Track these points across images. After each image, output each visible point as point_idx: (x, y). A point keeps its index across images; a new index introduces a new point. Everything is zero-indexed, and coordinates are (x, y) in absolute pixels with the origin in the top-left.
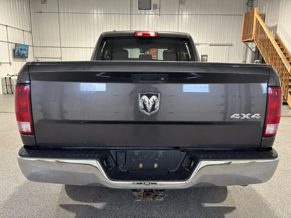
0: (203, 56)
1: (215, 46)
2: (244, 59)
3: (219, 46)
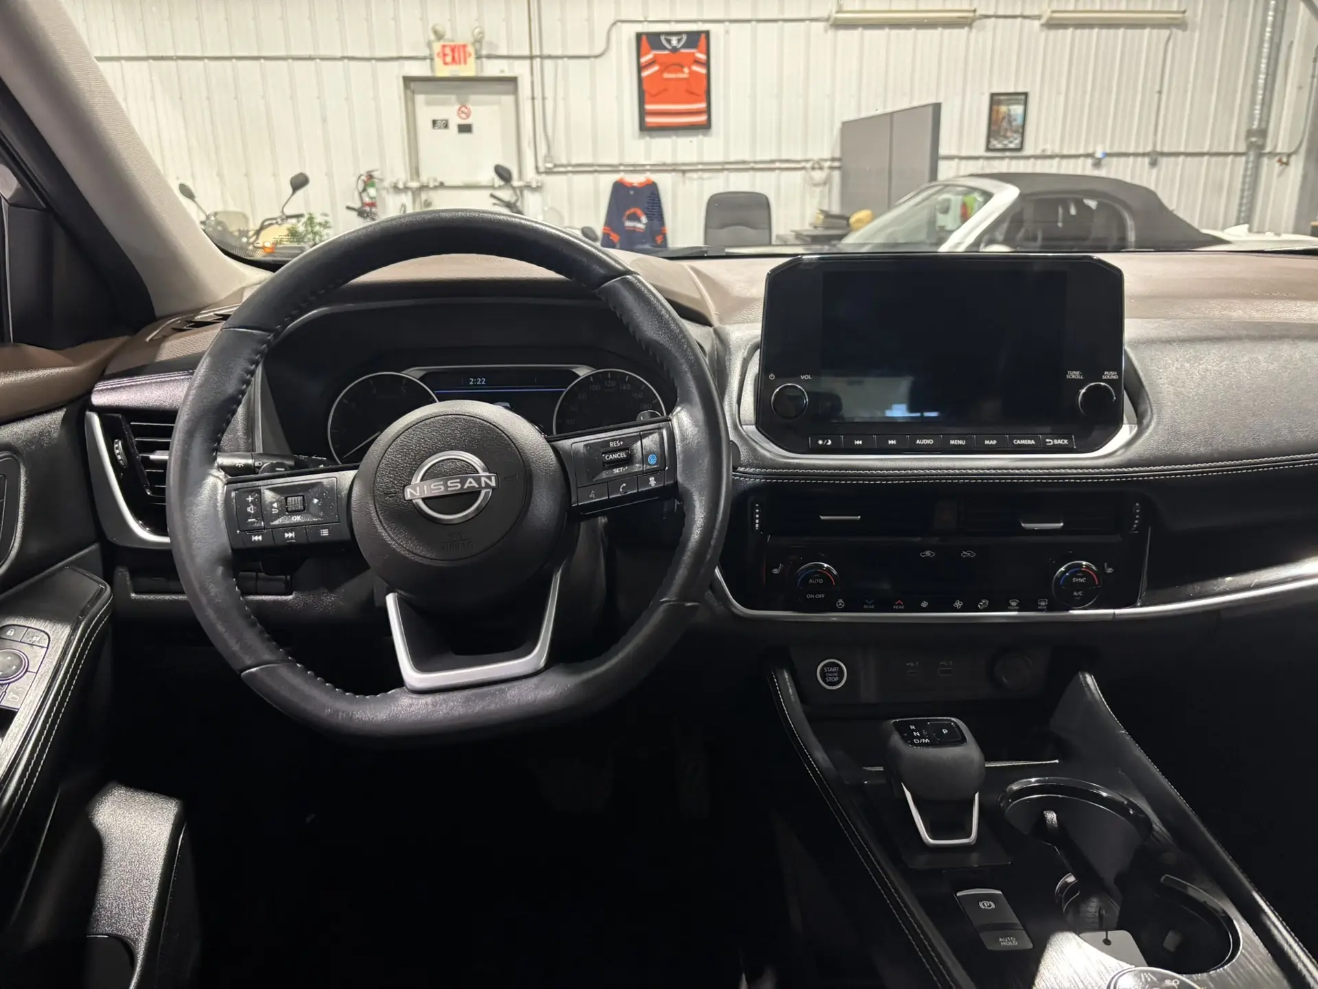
0: (999, 103)
1: (1078, 32)
2: (1257, 112)
3: (1104, 31)
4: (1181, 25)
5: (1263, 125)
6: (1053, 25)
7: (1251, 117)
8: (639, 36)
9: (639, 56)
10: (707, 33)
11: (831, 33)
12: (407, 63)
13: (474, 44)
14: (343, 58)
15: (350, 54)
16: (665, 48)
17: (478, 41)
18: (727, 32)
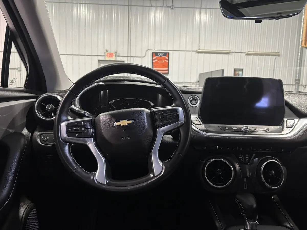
0: (236, 71)
1: (254, 56)
3: (260, 56)
4: (279, 55)
5: (299, 79)
6: (248, 54)
7: (296, 76)
8: (153, 53)
9: (153, 57)
10: (169, 53)
11: (197, 54)
12: (99, 57)
13: (115, 53)
14: (85, 55)
15: (87, 54)
16: (158, 56)
17: (116, 53)
18: (173, 53)
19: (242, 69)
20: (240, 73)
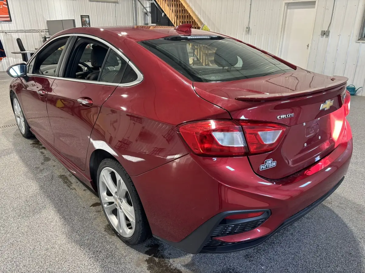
0: (83, 17)
1: (97, 3)
3: (102, 3)
4: (117, 3)
19: (89, 16)
20: (87, 19)
